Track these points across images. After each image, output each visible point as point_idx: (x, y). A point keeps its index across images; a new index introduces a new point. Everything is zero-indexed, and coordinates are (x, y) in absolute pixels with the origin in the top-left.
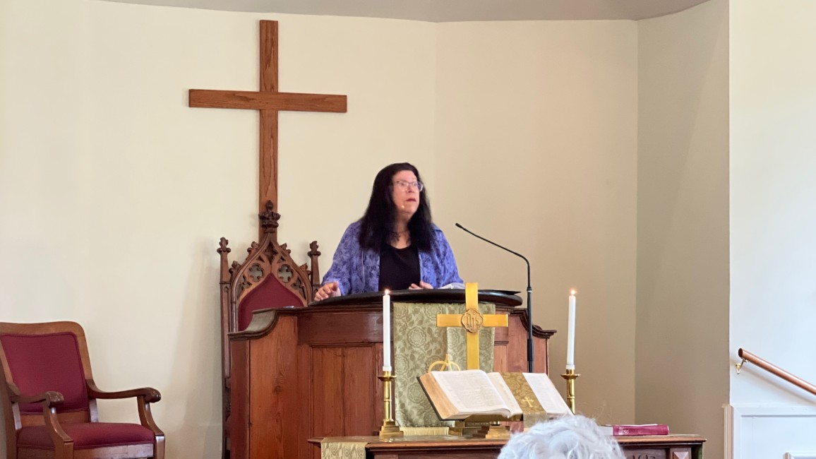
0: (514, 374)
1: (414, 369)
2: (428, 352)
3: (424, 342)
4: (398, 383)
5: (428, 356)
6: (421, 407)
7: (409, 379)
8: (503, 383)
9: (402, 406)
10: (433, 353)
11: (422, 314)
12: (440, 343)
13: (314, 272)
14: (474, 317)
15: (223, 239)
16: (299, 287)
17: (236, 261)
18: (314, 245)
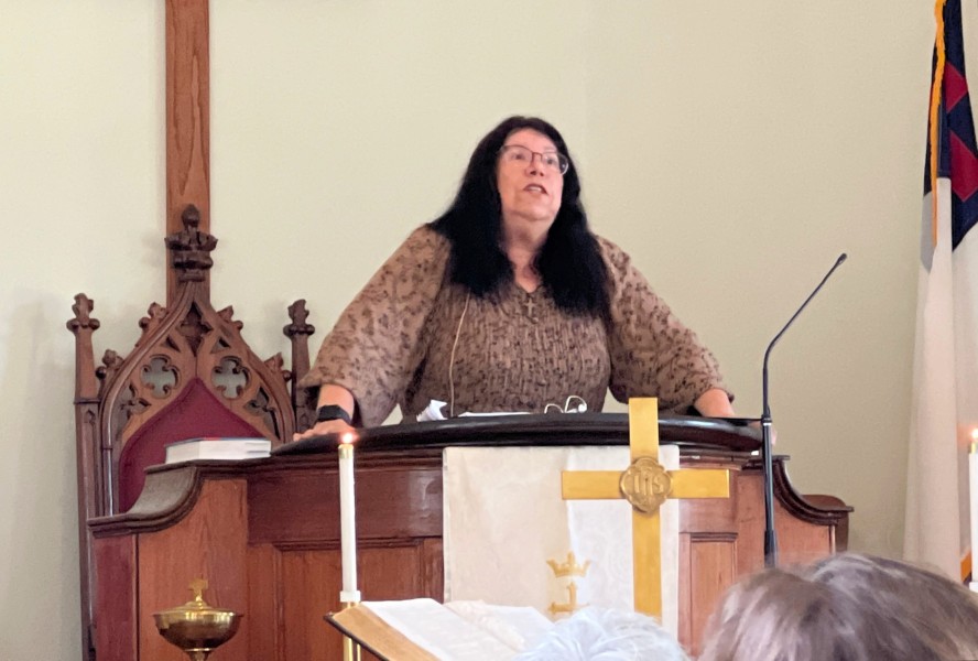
13: (299, 372)
14: (651, 475)
15: (80, 298)
16: (266, 410)
17: (112, 349)
18: (298, 310)
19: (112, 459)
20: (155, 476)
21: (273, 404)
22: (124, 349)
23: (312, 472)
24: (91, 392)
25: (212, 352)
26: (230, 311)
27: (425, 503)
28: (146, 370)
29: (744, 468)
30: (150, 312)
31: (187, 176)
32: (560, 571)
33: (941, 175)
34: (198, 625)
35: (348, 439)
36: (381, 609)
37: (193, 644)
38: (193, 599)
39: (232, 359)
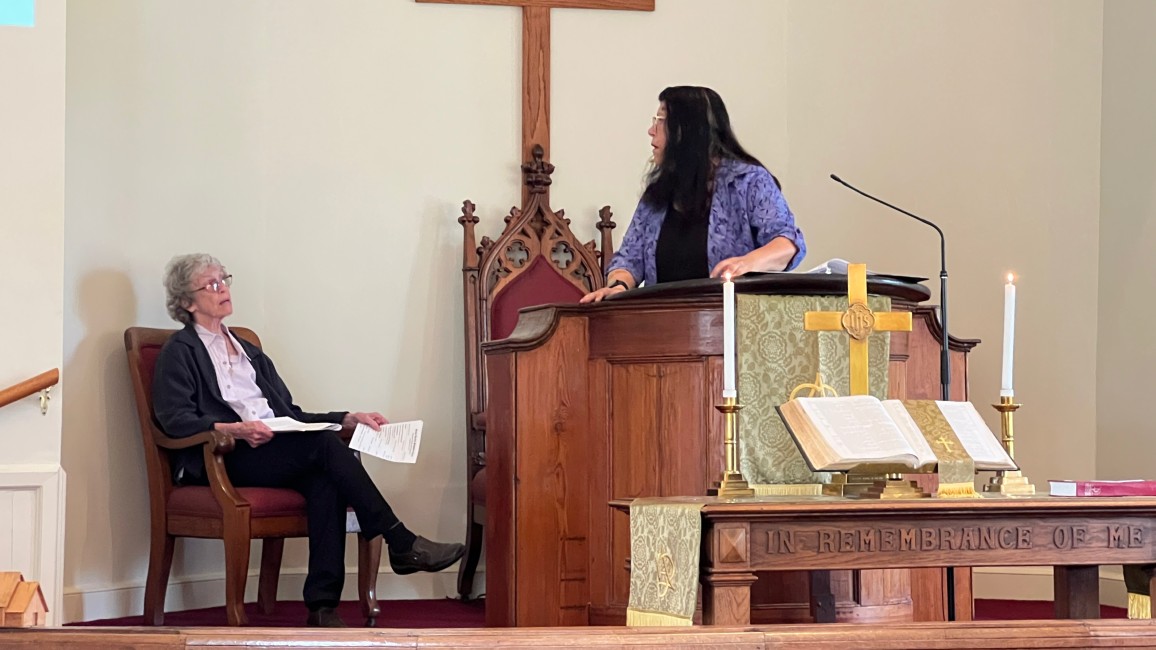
0: (923, 402)
1: (769, 396)
2: (789, 371)
3: (784, 355)
4: (745, 418)
5: (790, 377)
6: (780, 454)
7: (761, 411)
8: (907, 416)
9: (751, 451)
10: (798, 371)
11: (780, 311)
12: (807, 356)
13: (606, 253)
15: (465, 203)
16: (584, 275)
17: (487, 236)
18: (605, 212)
19: (489, 306)
20: (527, 315)
21: (590, 273)
24: (473, 263)
25: (551, 238)
26: (562, 212)
27: (710, 333)
28: (508, 250)
30: (511, 213)
31: (535, 126)
39: (563, 243)
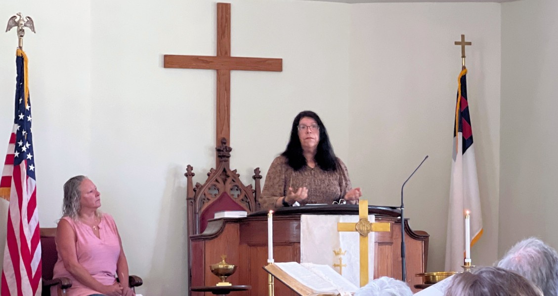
13: (257, 190)
14: (365, 224)
15: (189, 166)
16: (246, 202)
17: (199, 182)
18: (257, 171)
19: (198, 217)
20: (211, 223)
21: (249, 200)
22: (202, 182)
23: (260, 222)
24: (192, 196)
25: (230, 183)
26: (236, 171)
27: (295, 232)
28: (209, 189)
29: (396, 222)
30: (211, 171)
31: (223, 129)
32: (337, 254)
33: (459, 131)
34: (223, 269)
35: (271, 212)
36: (280, 265)
37: (222, 275)
38: (222, 261)
39: (236, 186)
